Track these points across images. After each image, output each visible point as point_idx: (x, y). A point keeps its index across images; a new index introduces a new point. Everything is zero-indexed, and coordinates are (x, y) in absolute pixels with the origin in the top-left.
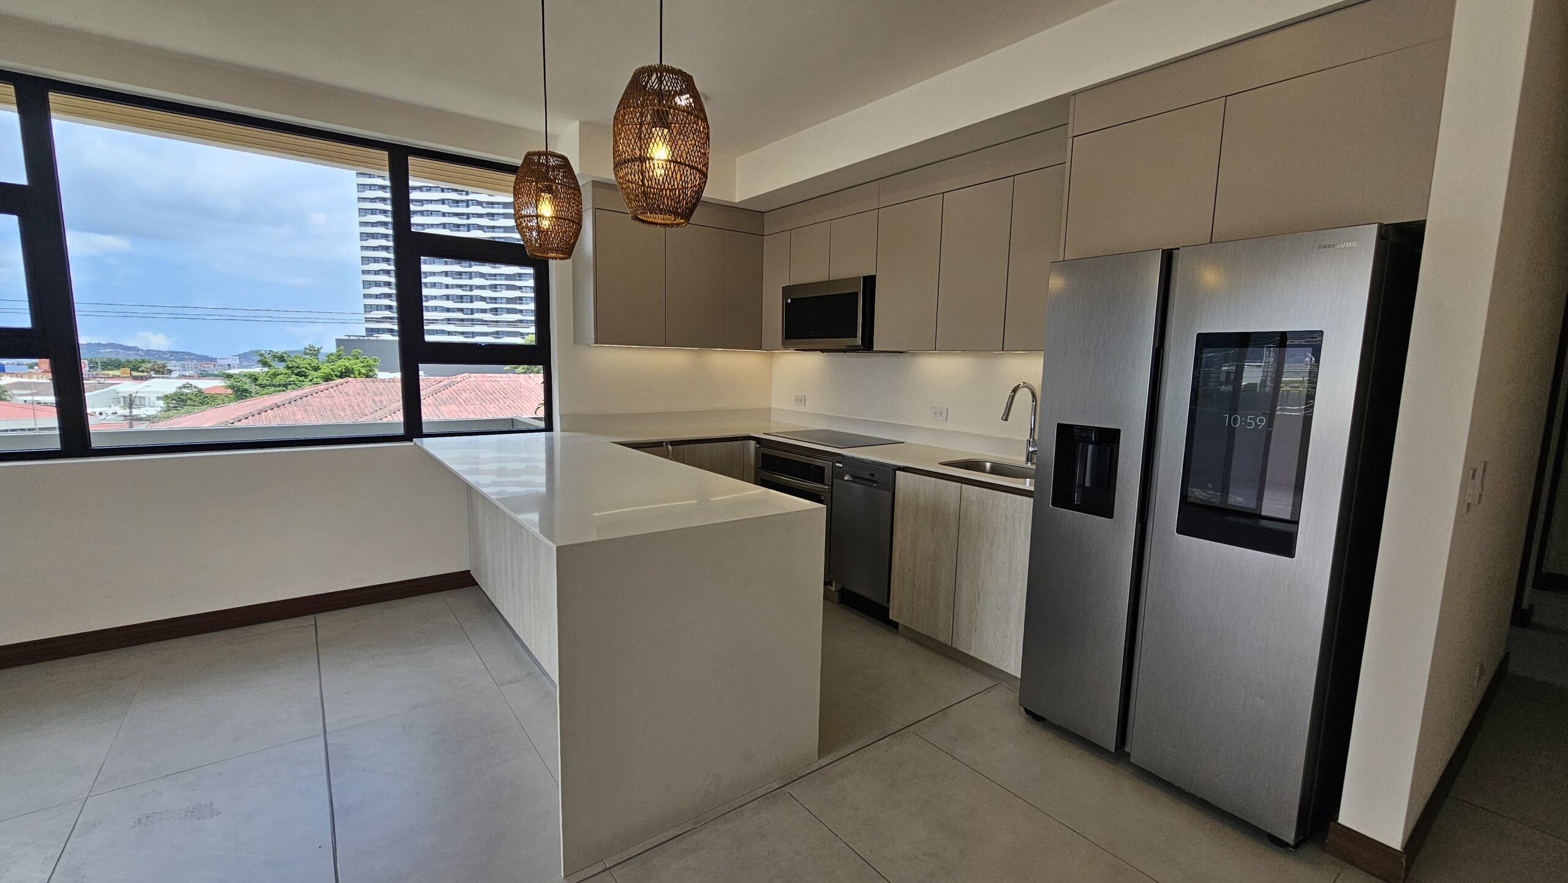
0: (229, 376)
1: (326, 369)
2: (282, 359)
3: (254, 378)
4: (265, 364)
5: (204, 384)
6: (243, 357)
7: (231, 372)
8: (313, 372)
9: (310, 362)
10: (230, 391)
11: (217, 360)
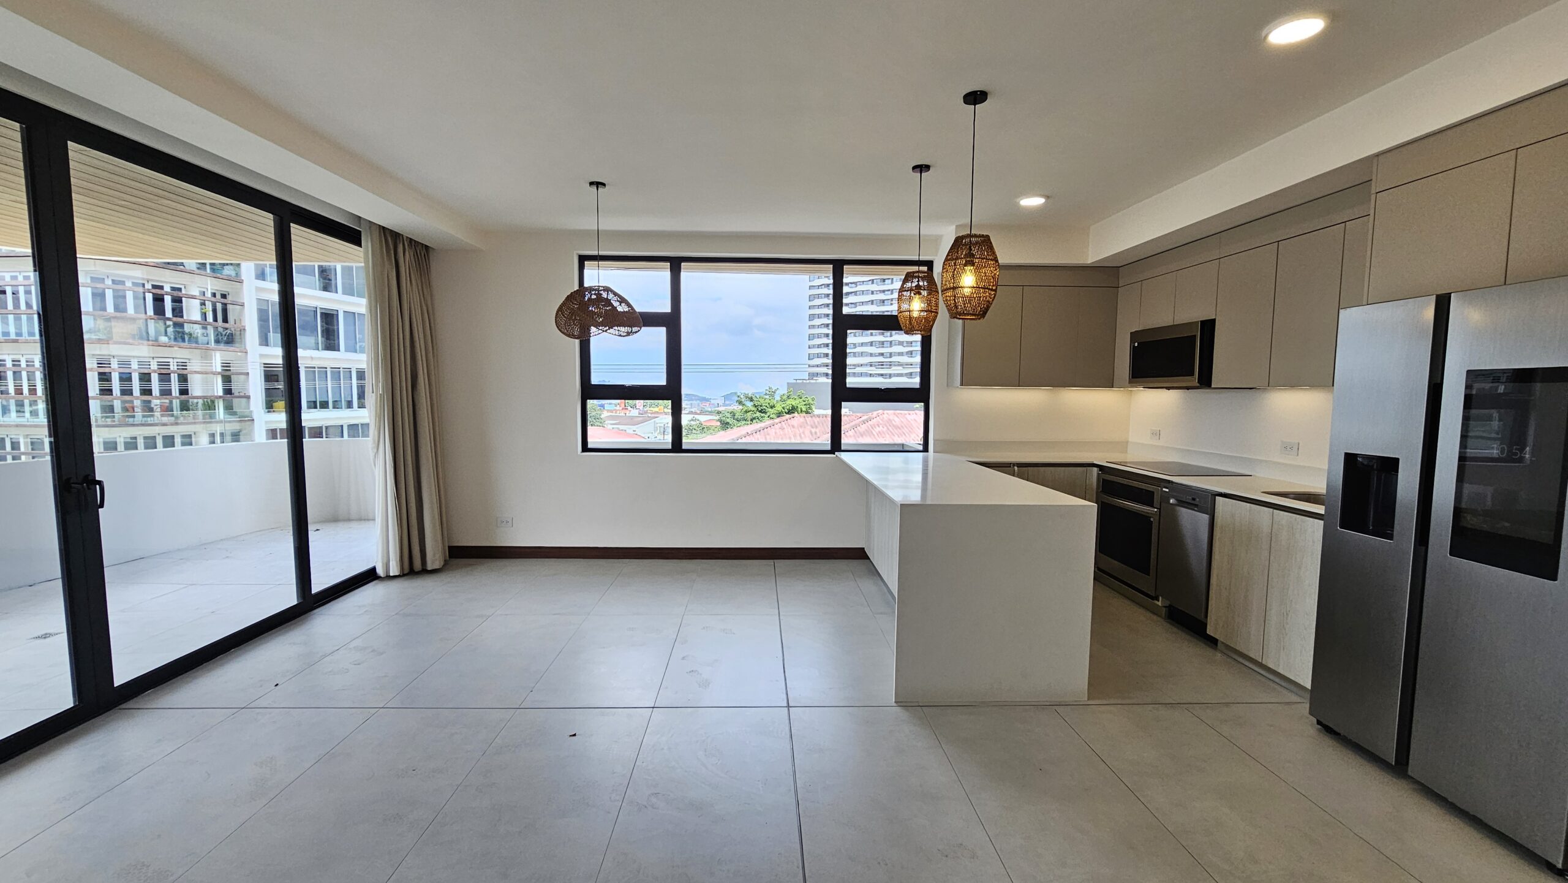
0: (719, 413)
1: (779, 408)
2: (751, 400)
3: (733, 414)
4: (740, 403)
5: (703, 418)
6: (727, 397)
7: (720, 409)
8: (770, 410)
9: (769, 402)
10: (719, 424)
11: (711, 400)
